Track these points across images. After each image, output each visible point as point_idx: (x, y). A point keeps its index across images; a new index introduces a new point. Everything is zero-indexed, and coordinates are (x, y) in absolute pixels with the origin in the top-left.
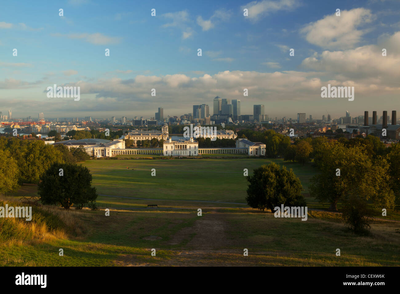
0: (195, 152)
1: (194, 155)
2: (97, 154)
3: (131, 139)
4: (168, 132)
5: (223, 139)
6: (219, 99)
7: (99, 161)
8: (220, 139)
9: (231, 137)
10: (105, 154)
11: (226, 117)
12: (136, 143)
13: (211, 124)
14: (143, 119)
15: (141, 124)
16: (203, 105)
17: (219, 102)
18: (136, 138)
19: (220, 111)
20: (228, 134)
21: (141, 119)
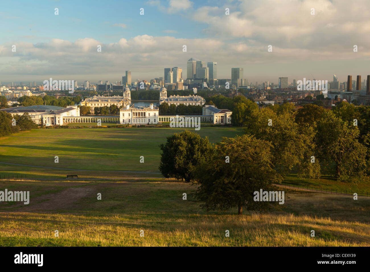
0: (155, 119)
1: (154, 123)
2: (46, 123)
3: (88, 105)
4: (130, 98)
5: (189, 105)
6: (193, 61)
7: (47, 129)
8: (186, 106)
9: (198, 104)
10: (56, 122)
11: (200, 82)
12: (93, 110)
13: (184, 89)
14: (108, 84)
15: (106, 89)
16: (175, 68)
17: (193, 64)
18: (93, 104)
19: (195, 75)
20: (196, 100)
21: (106, 84)
